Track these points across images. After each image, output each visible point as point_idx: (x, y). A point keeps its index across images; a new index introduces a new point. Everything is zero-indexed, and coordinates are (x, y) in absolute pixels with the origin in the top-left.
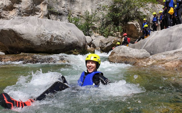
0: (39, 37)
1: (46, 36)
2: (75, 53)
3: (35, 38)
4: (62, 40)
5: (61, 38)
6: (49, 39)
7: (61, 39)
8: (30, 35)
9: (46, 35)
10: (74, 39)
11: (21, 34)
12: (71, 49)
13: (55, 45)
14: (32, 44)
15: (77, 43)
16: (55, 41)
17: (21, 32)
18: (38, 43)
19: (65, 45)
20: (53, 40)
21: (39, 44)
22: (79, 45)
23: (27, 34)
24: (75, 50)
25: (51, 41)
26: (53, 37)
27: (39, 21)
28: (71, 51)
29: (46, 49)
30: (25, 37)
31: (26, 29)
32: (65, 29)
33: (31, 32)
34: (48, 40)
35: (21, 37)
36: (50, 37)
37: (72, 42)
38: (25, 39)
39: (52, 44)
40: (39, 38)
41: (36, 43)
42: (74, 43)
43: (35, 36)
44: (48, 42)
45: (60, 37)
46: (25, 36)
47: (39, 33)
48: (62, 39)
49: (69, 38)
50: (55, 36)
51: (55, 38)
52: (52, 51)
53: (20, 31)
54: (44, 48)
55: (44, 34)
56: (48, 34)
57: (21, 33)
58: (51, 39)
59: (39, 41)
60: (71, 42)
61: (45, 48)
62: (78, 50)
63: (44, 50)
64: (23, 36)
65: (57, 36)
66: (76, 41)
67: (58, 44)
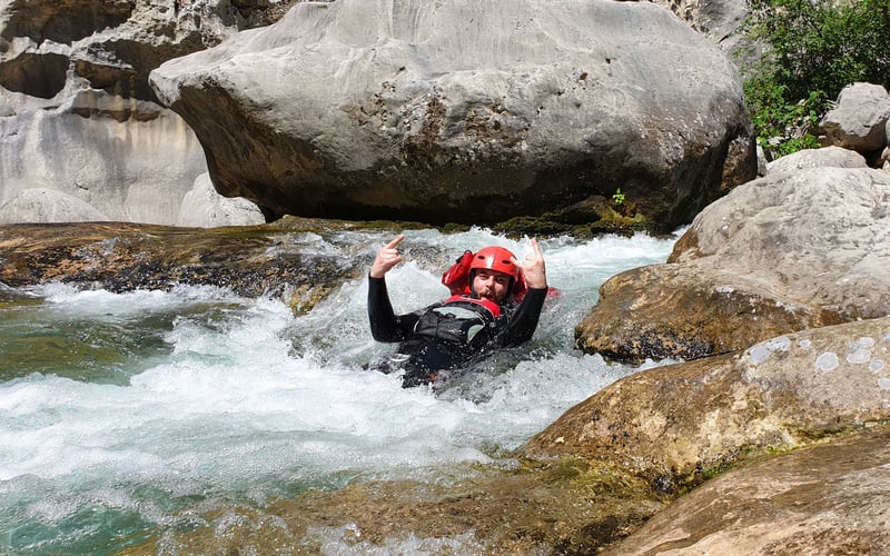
0: (357, 114)
1: (402, 109)
2: (617, 215)
3: (337, 123)
4: (510, 128)
5: (497, 117)
6: (414, 131)
7: (497, 125)
8: (307, 105)
9: (397, 103)
10: (606, 116)
11: (257, 107)
12: (584, 191)
13: (455, 166)
14: (329, 164)
15: (631, 150)
16: (455, 142)
17: (260, 93)
18: (357, 156)
19: (532, 166)
20: (441, 132)
21: (364, 163)
22: (648, 160)
23: (294, 99)
24: (619, 197)
25: (427, 143)
26: (442, 112)
27: (402, 16)
28: (584, 203)
29: (416, 194)
30: (282, 121)
31: (287, 71)
32: (561, 53)
33: (313, 89)
34: (410, 137)
35: (262, 125)
36: (421, 113)
37: (591, 143)
38: (285, 137)
39: (437, 159)
40: (361, 123)
41: (350, 153)
42: (606, 148)
43: (340, 114)
44: (410, 148)
45: (494, 109)
46: (280, 115)
47: (361, 90)
48: (512, 120)
49: (571, 111)
50: (451, 103)
51: (455, 118)
52: (451, 205)
53: (255, 84)
54: (402, 189)
55: (386, 96)
56: (415, 93)
57: (257, 100)
58: (429, 128)
59: (363, 145)
60: (578, 139)
61: (407, 188)
62: (641, 200)
63: (408, 203)
64: (269, 113)
65: (471, 104)
66: (620, 128)
67: (480, 157)
